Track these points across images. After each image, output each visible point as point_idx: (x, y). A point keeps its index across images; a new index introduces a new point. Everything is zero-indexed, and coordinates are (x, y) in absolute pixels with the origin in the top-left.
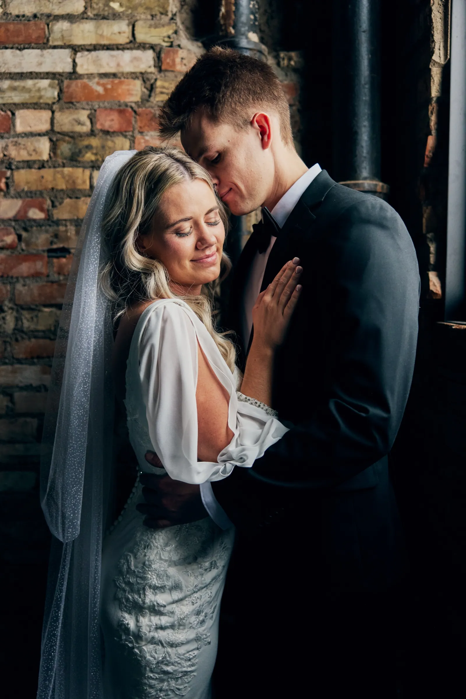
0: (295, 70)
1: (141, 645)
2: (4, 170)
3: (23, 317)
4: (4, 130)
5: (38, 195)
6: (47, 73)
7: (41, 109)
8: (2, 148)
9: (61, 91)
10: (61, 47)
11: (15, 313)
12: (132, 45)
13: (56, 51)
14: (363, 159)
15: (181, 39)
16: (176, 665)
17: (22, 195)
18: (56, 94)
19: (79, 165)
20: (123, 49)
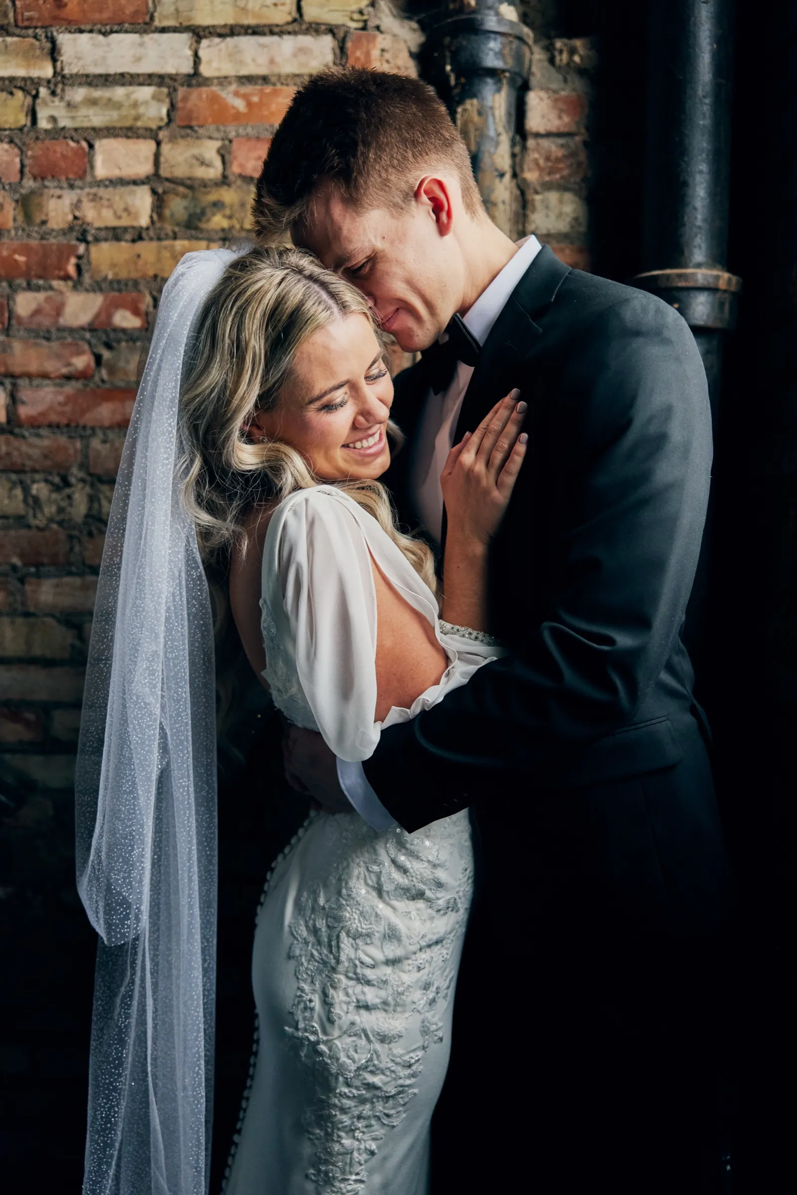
0: (581, 72)
1: (330, 1038)
2: (74, 242)
3: (101, 496)
4: (76, 173)
5: (130, 287)
6: (150, 76)
7: (138, 137)
8: (72, 204)
9: (173, 107)
10: (175, 30)
11: (88, 489)
12: (296, 27)
13: (166, 36)
14: (695, 230)
15: (383, 16)
16: (388, 1073)
17: (104, 286)
18: (164, 111)
19: (200, 236)
20: (281, 33)
